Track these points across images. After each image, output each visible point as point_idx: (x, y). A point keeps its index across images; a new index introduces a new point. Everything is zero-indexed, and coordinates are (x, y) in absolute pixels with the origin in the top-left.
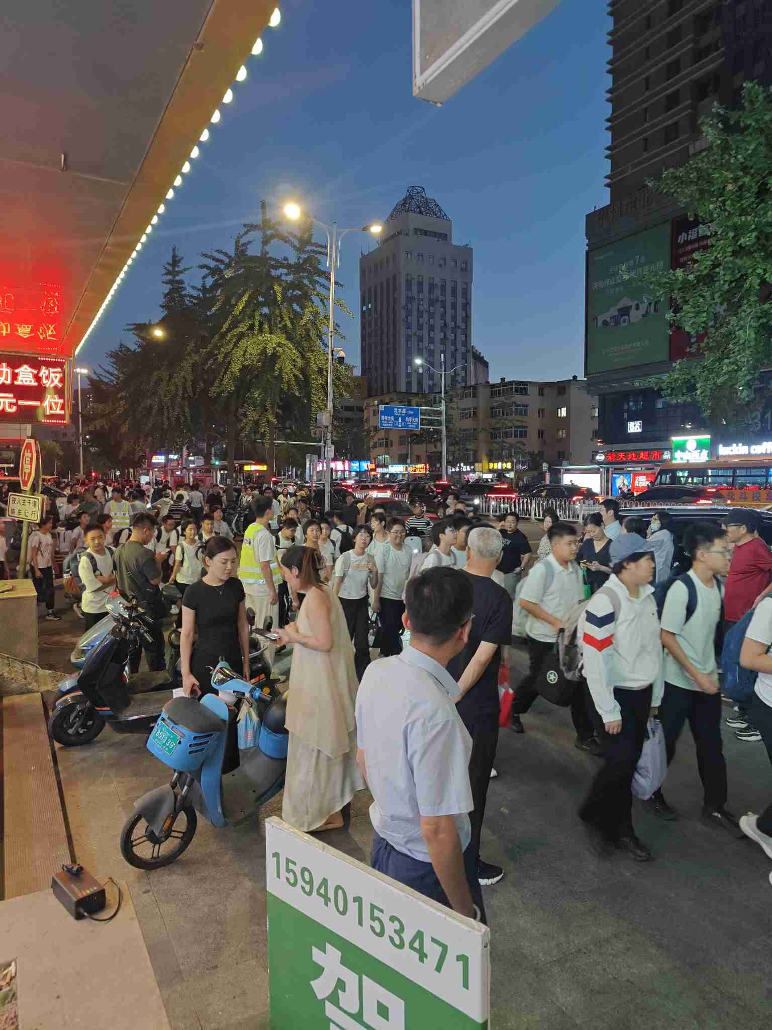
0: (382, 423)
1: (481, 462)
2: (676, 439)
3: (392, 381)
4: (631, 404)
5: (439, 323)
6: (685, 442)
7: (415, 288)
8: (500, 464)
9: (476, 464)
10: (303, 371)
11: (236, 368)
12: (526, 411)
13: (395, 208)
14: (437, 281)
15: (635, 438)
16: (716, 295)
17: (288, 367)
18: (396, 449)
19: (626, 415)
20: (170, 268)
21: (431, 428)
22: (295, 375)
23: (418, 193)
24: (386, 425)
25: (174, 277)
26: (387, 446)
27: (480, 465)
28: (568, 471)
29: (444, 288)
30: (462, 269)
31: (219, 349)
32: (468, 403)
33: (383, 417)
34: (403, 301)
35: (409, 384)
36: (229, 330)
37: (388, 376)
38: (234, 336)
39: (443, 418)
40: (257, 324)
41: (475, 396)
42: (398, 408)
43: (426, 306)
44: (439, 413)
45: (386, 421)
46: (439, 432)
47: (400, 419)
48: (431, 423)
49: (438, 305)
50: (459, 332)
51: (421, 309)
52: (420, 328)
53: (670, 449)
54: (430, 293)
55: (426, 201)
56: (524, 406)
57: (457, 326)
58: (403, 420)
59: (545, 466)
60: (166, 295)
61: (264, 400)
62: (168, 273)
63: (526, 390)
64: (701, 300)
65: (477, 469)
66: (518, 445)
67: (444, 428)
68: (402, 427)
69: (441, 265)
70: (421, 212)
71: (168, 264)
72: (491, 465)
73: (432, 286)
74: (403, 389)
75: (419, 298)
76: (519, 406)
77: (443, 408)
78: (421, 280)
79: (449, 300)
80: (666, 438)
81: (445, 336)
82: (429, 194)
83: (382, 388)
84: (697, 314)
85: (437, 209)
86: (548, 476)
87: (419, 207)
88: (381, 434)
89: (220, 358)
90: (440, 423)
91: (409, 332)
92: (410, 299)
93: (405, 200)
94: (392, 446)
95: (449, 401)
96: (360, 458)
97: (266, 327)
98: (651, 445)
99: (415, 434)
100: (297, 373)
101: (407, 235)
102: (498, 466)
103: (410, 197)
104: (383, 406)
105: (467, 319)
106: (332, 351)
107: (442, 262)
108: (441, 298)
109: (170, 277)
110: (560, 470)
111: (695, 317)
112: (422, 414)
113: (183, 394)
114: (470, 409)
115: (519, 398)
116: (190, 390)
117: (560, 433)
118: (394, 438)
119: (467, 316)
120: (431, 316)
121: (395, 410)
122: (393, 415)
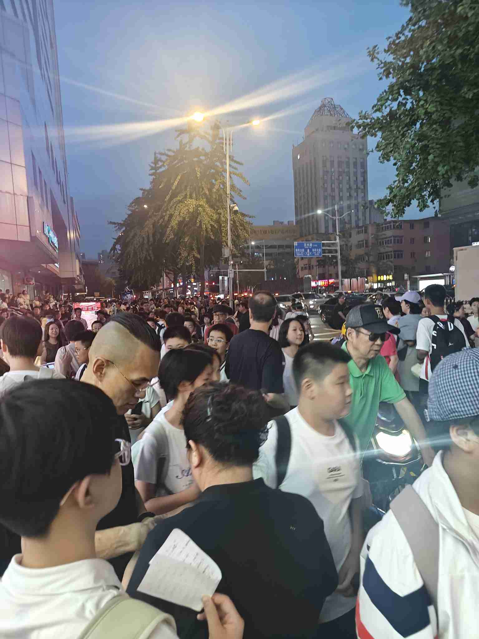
1: (372, 276)
3: (315, 226)
4: (474, 230)
7: (328, 165)
8: (385, 276)
9: (369, 278)
11: (174, 223)
12: (402, 240)
14: (344, 159)
17: (206, 220)
18: (317, 271)
19: (470, 238)
20: (153, 165)
21: (330, 255)
23: (329, 102)
24: (298, 255)
25: (156, 171)
26: (310, 269)
28: (423, 278)
29: (348, 164)
30: (360, 150)
33: (296, 250)
34: (321, 174)
35: (327, 227)
38: (175, 203)
39: (338, 248)
43: (337, 176)
44: (335, 245)
47: (308, 250)
49: (345, 175)
50: (360, 191)
51: (333, 178)
52: (333, 190)
54: (339, 166)
56: (400, 237)
57: (357, 188)
58: (311, 250)
59: (406, 276)
61: (191, 243)
63: (401, 226)
67: (339, 254)
69: (345, 149)
70: (331, 115)
72: (379, 278)
75: (331, 171)
76: (397, 237)
77: (338, 241)
78: (332, 159)
79: (352, 170)
81: (350, 195)
82: (336, 102)
83: (309, 231)
85: (342, 111)
87: (330, 111)
89: (166, 218)
90: (336, 251)
91: (326, 194)
92: (325, 173)
93: (320, 108)
95: (343, 236)
97: (194, 195)
100: (213, 223)
101: (322, 130)
103: (323, 106)
104: (297, 242)
106: (230, 206)
107: (346, 146)
108: (346, 170)
110: (417, 278)
112: (323, 246)
114: (363, 241)
115: (396, 232)
117: (427, 254)
119: (364, 180)
120: (341, 182)
121: (305, 245)
122: (304, 248)
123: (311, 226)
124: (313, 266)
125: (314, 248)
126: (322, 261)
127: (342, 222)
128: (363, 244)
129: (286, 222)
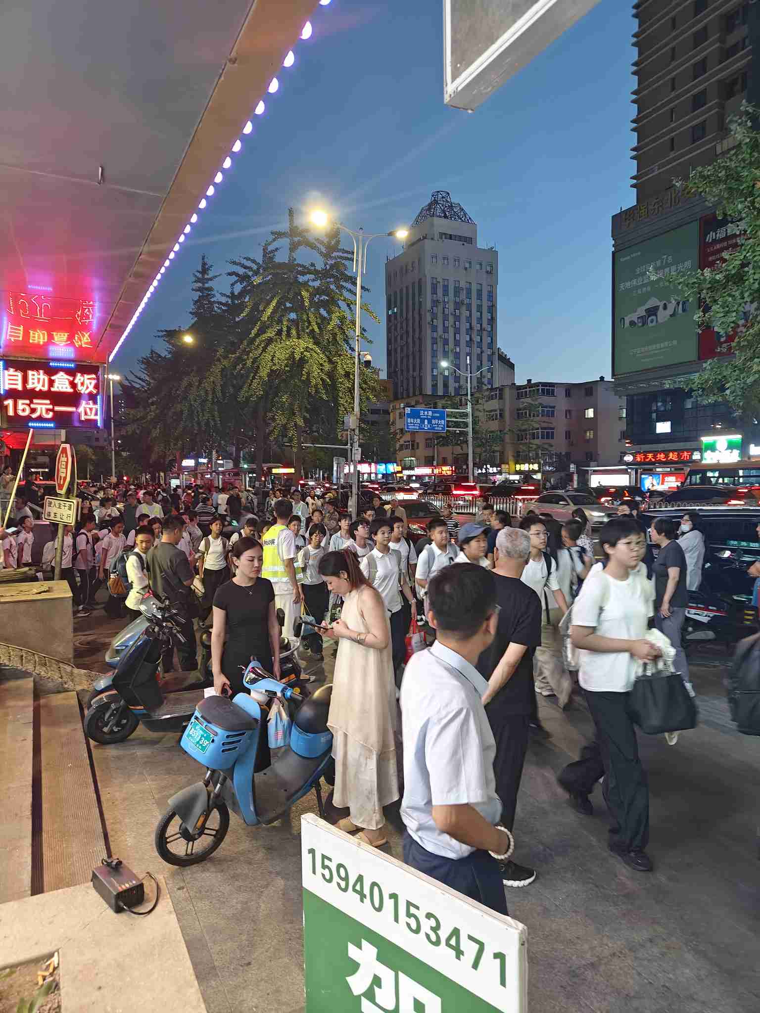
0: (408, 426)
1: (508, 463)
2: (706, 440)
3: (417, 384)
4: (659, 404)
5: (464, 326)
6: (715, 442)
7: (440, 291)
8: (527, 465)
9: (503, 466)
10: (331, 375)
11: (264, 373)
12: (553, 412)
13: (421, 213)
14: (463, 284)
15: (664, 438)
16: (746, 295)
17: (316, 371)
18: (422, 451)
19: (654, 415)
20: (200, 276)
21: (458, 430)
22: (322, 379)
23: (443, 197)
24: (410, 427)
25: (203, 284)
26: (413, 449)
27: (507, 466)
28: (596, 472)
29: (469, 291)
30: (487, 272)
31: (248, 355)
32: (494, 404)
33: (409, 419)
34: (429, 305)
35: (435, 386)
36: (257, 335)
37: (414, 378)
38: (263, 341)
39: (470, 420)
40: (285, 329)
41: (501, 398)
42: (424, 411)
43: (451, 309)
44: (465, 415)
45: (412, 424)
46: (465, 434)
47: (426, 421)
48: (457, 425)
49: (464, 308)
50: (485, 333)
51: (446, 312)
52: (446, 330)
53: (700, 450)
54: (455, 296)
55: (451, 207)
56: (551, 407)
57: (482, 329)
58: (430, 422)
59: (572, 468)
60: (196, 302)
61: (291, 404)
62: (198, 280)
63: (553, 391)
64: (730, 299)
65: (504, 471)
66: (546, 446)
67: (470, 429)
68: (429, 429)
69: (466, 269)
70: (446, 217)
71: (198, 271)
72: (518, 467)
73: (457, 291)
74: (430, 393)
75: (444, 301)
76: (546, 407)
77: (469, 409)
78: (446, 283)
79: (475, 302)
80: (696, 439)
81: (471, 339)
82: (454, 199)
83: (407, 390)
84: (727, 313)
85: (462, 213)
86: (575, 477)
87: (444, 211)
88: (407, 437)
89: (249, 363)
90: (466, 425)
91: (435, 335)
92: (435, 303)
93: (430, 205)
94: (418, 448)
95: (476, 402)
96: (387, 461)
97: (294, 332)
98: (681, 445)
99: (441, 437)
100: (324, 377)
101: (432, 239)
102: (525, 467)
103: (435, 202)
104: (409, 409)
105: (492, 321)
106: (359, 355)
107: (467, 265)
108: (467, 301)
109: (200, 285)
110: (587, 470)
111: (724, 316)
112: (448, 416)
113: (212, 399)
114: (495, 411)
115: (546, 400)
116: (219, 394)
117: (588, 434)
118: (420, 440)
119: (492, 318)
120: (457, 318)
121: (422, 413)
122: (419, 417)
124: (418, 445)
125: (434, 418)
126: (443, 438)
128: (496, 415)
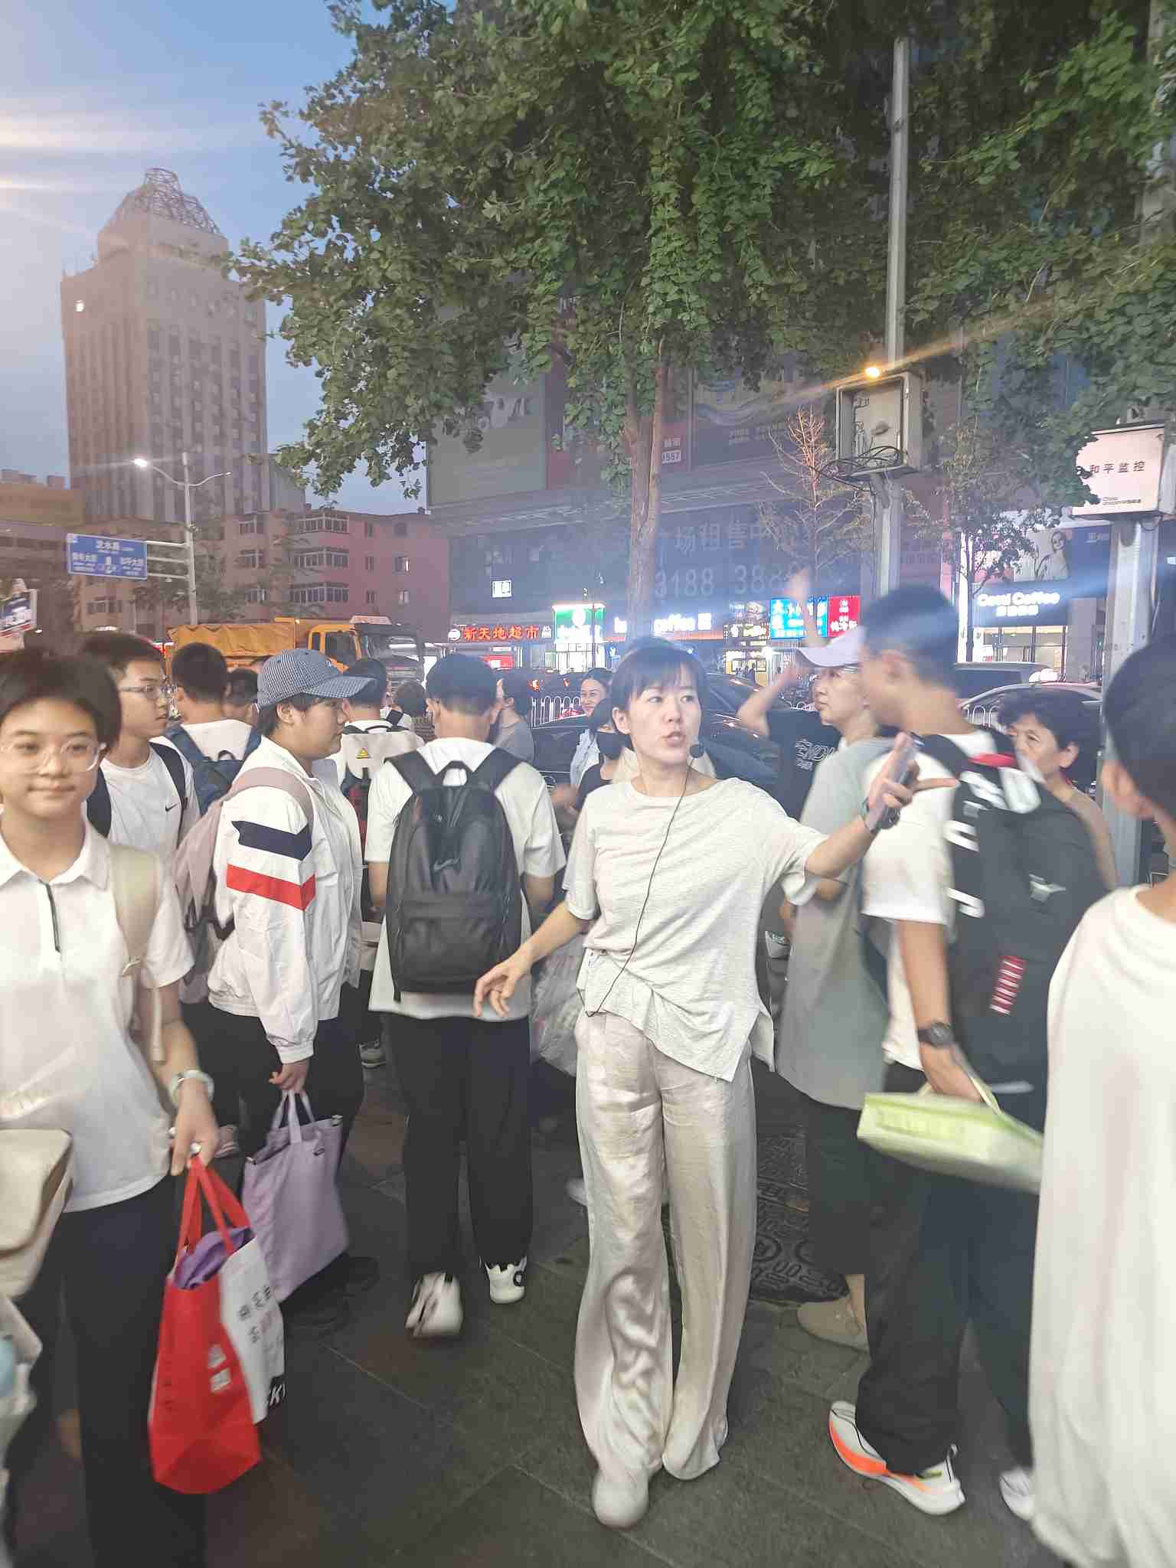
0: (73, 566)
2: (559, 609)
4: (496, 554)
5: (209, 410)
6: (571, 612)
7: (164, 346)
12: (345, 559)
13: (125, 202)
14: (205, 338)
15: (502, 605)
21: (169, 578)
24: (78, 569)
29: (216, 349)
30: (246, 322)
33: (75, 555)
34: (144, 367)
35: (159, 508)
37: (122, 493)
39: (191, 562)
42: (104, 541)
43: (186, 379)
44: (182, 553)
45: (82, 563)
46: (184, 585)
47: (109, 560)
49: (208, 378)
51: (177, 383)
53: (551, 625)
54: (192, 357)
55: (182, 200)
56: (341, 551)
58: (116, 560)
67: (191, 578)
68: (114, 573)
70: (172, 216)
73: (196, 346)
75: (172, 364)
76: (334, 550)
77: (188, 544)
78: (174, 334)
80: (547, 607)
81: (222, 432)
83: (110, 511)
85: (201, 215)
87: (168, 206)
88: (101, 590)
90: (185, 570)
91: (157, 419)
92: (156, 364)
93: (142, 191)
95: (203, 533)
98: (527, 617)
99: (142, 588)
103: (152, 187)
104: (75, 536)
105: (259, 406)
108: (212, 368)
112: (150, 552)
115: (334, 538)
117: (401, 597)
119: (258, 401)
120: (197, 396)
121: (100, 544)
122: (93, 551)
123: (116, 494)
124: (120, 602)
125: (126, 555)
126: (148, 591)
127: (199, 496)
128: (254, 558)
129: (41, 479)
